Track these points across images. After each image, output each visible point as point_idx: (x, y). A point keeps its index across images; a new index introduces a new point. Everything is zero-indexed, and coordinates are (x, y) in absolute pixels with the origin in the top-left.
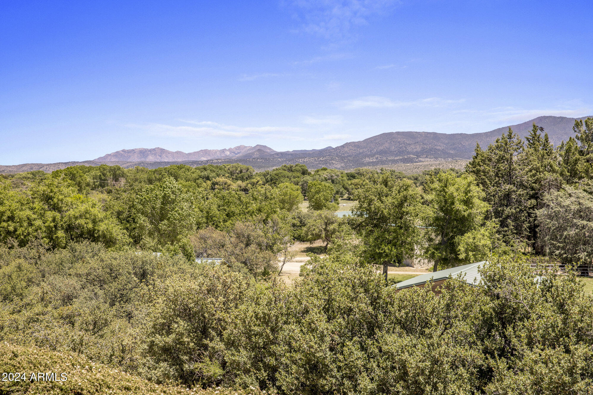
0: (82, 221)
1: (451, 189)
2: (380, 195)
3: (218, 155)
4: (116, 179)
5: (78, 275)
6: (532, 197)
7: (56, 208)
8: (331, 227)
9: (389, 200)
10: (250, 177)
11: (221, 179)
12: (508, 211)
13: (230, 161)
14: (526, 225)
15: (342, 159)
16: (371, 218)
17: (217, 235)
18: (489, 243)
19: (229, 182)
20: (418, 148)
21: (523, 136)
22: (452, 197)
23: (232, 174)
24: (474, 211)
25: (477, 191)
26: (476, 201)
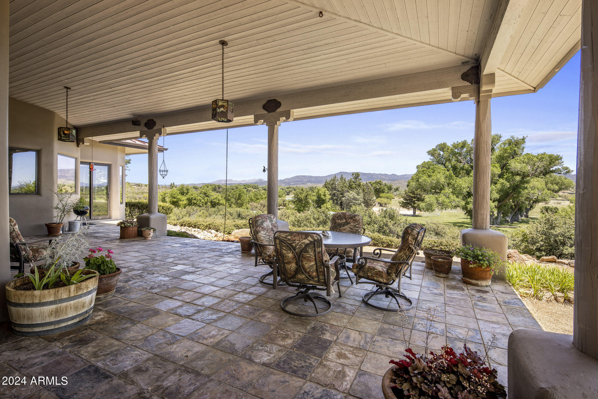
0: (215, 200)
1: (320, 192)
2: (301, 193)
3: (248, 181)
4: (219, 188)
5: (221, 215)
6: (341, 194)
7: (208, 196)
8: (285, 203)
9: (303, 195)
10: (258, 188)
11: (250, 189)
12: (335, 198)
13: (252, 183)
14: (339, 202)
15: (284, 183)
16: (298, 200)
17: (255, 204)
18: (330, 207)
19: (252, 189)
20: (307, 180)
21: (339, 177)
22: (320, 194)
23: (253, 187)
24: (326, 198)
25: (327, 192)
26: (327, 195)
